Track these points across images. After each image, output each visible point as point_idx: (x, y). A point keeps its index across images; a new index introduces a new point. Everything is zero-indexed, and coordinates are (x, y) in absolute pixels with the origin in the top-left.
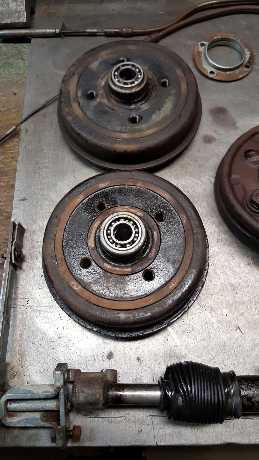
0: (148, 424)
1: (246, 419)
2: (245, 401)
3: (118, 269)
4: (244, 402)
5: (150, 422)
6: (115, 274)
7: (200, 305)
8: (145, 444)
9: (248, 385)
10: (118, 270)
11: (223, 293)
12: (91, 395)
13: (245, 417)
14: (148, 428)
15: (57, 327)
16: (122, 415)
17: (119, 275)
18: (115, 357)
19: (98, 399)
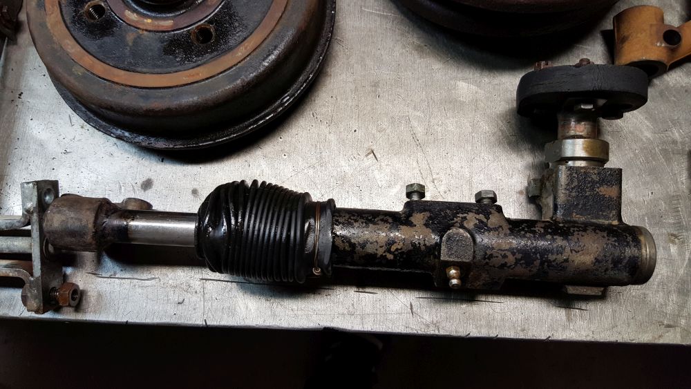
0: (196, 292)
1: (361, 292)
2: (339, 242)
3: (149, 21)
4: (337, 243)
5: (198, 289)
6: (143, 30)
7: (313, 114)
8: (186, 322)
9: (350, 218)
10: (148, 23)
11: (356, 96)
12: (72, 218)
13: (361, 290)
14: (194, 298)
15: (63, 136)
16: (153, 276)
17: (150, 31)
18: (154, 188)
19: (84, 226)
